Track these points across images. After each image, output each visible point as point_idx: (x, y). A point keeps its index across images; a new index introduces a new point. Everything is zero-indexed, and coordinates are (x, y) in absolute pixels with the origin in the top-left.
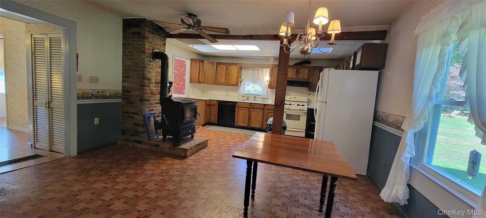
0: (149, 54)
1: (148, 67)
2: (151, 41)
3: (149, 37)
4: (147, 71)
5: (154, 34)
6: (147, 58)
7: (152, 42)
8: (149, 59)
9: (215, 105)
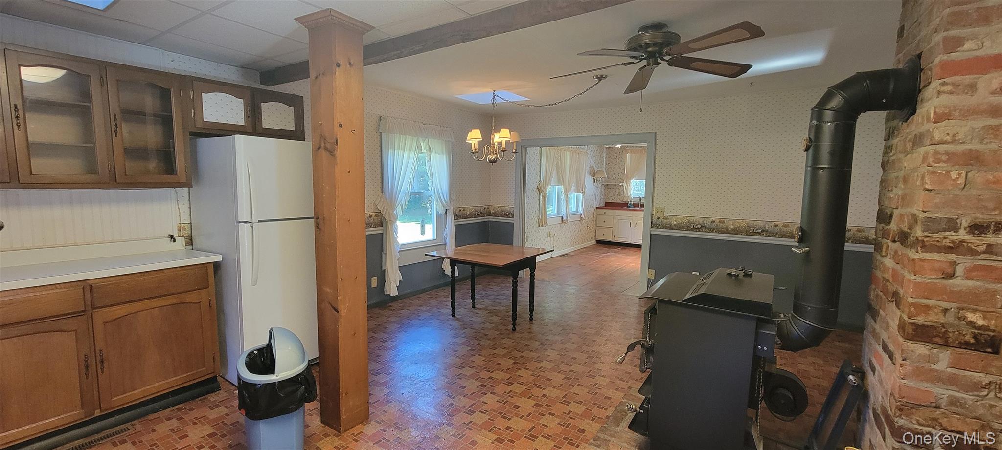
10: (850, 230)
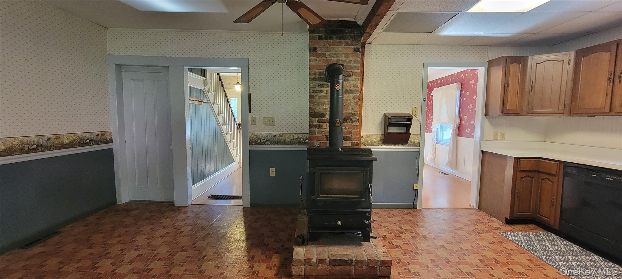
0: (317, 75)
1: (316, 96)
2: (323, 52)
3: (318, 47)
4: (315, 102)
5: (331, 38)
6: (315, 82)
7: (326, 53)
8: (318, 82)
9: (555, 175)
10: (50, 138)
